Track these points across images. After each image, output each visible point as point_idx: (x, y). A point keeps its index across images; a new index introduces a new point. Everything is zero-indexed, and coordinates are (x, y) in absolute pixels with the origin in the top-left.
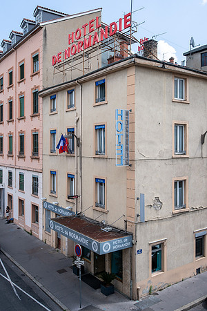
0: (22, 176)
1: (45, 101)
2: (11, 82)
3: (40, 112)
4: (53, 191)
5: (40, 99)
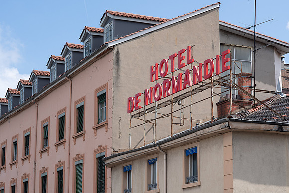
1: (115, 173)
2: (62, 135)
5: (108, 171)
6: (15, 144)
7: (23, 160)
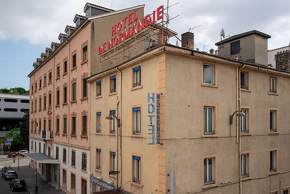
0: (74, 153)
1: (92, 86)
2: (66, 70)
3: (89, 96)
4: (98, 167)
5: (89, 85)
6: (45, 77)
7: (49, 84)
